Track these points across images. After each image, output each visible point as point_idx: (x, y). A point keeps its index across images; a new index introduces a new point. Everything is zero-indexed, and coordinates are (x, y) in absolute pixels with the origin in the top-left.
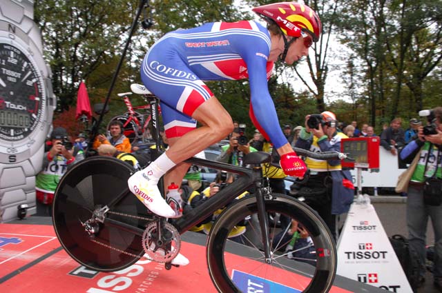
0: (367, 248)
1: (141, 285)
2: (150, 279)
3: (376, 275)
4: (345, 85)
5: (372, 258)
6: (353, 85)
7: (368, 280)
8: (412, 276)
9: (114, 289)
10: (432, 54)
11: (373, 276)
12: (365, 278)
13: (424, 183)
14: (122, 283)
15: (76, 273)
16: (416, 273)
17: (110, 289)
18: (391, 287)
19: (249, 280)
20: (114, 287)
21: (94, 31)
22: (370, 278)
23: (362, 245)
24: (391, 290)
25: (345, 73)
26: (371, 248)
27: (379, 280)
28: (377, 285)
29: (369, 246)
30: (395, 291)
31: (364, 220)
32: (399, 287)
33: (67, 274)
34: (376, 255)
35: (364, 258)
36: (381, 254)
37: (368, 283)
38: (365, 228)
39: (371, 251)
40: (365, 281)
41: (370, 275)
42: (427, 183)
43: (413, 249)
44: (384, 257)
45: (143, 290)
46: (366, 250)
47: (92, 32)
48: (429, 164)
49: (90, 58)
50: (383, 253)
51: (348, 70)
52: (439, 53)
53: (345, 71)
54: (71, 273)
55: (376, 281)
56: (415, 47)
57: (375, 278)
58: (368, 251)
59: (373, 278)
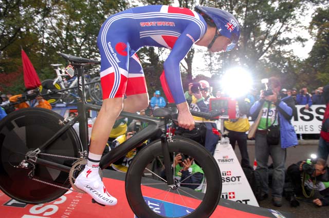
0: (228, 175)
1: (66, 210)
2: (73, 205)
3: (233, 193)
4: (206, 63)
5: (231, 181)
6: (211, 63)
7: (228, 197)
8: (257, 193)
9: (45, 215)
10: (263, 44)
11: (232, 194)
12: (227, 196)
13: (267, 130)
14: (50, 210)
15: (10, 204)
16: (259, 190)
17: (41, 215)
18: (243, 201)
19: (149, 202)
20: (44, 213)
21: (12, 11)
22: (230, 195)
23: (224, 173)
24: (244, 203)
25: (206, 55)
26: (230, 175)
27: (236, 197)
28: (234, 200)
29: (229, 173)
30: (246, 203)
31: (225, 155)
32: (249, 200)
33: (2, 205)
34: (233, 179)
35: (226, 182)
36: (237, 178)
37: (229, 199)
38: (226, 161)
39: (230, 177)
40: (227, 198)
41: (230, 193)
42: (269, 130)
43: (257, 174)
44: (239, 180)
45: (68, 214)
46: (227, 176)
47: (10, 13)
48: (269, 117)
49: (9, 33)
50: (238, 177)
51: (208, 53)
52: (267, 44)
53: (206, 53)
54: (6, 204)
55: (234, 197)
56: (253, 39)
57: (233, 195)
58: (228, 176)
59: (232, 195)
